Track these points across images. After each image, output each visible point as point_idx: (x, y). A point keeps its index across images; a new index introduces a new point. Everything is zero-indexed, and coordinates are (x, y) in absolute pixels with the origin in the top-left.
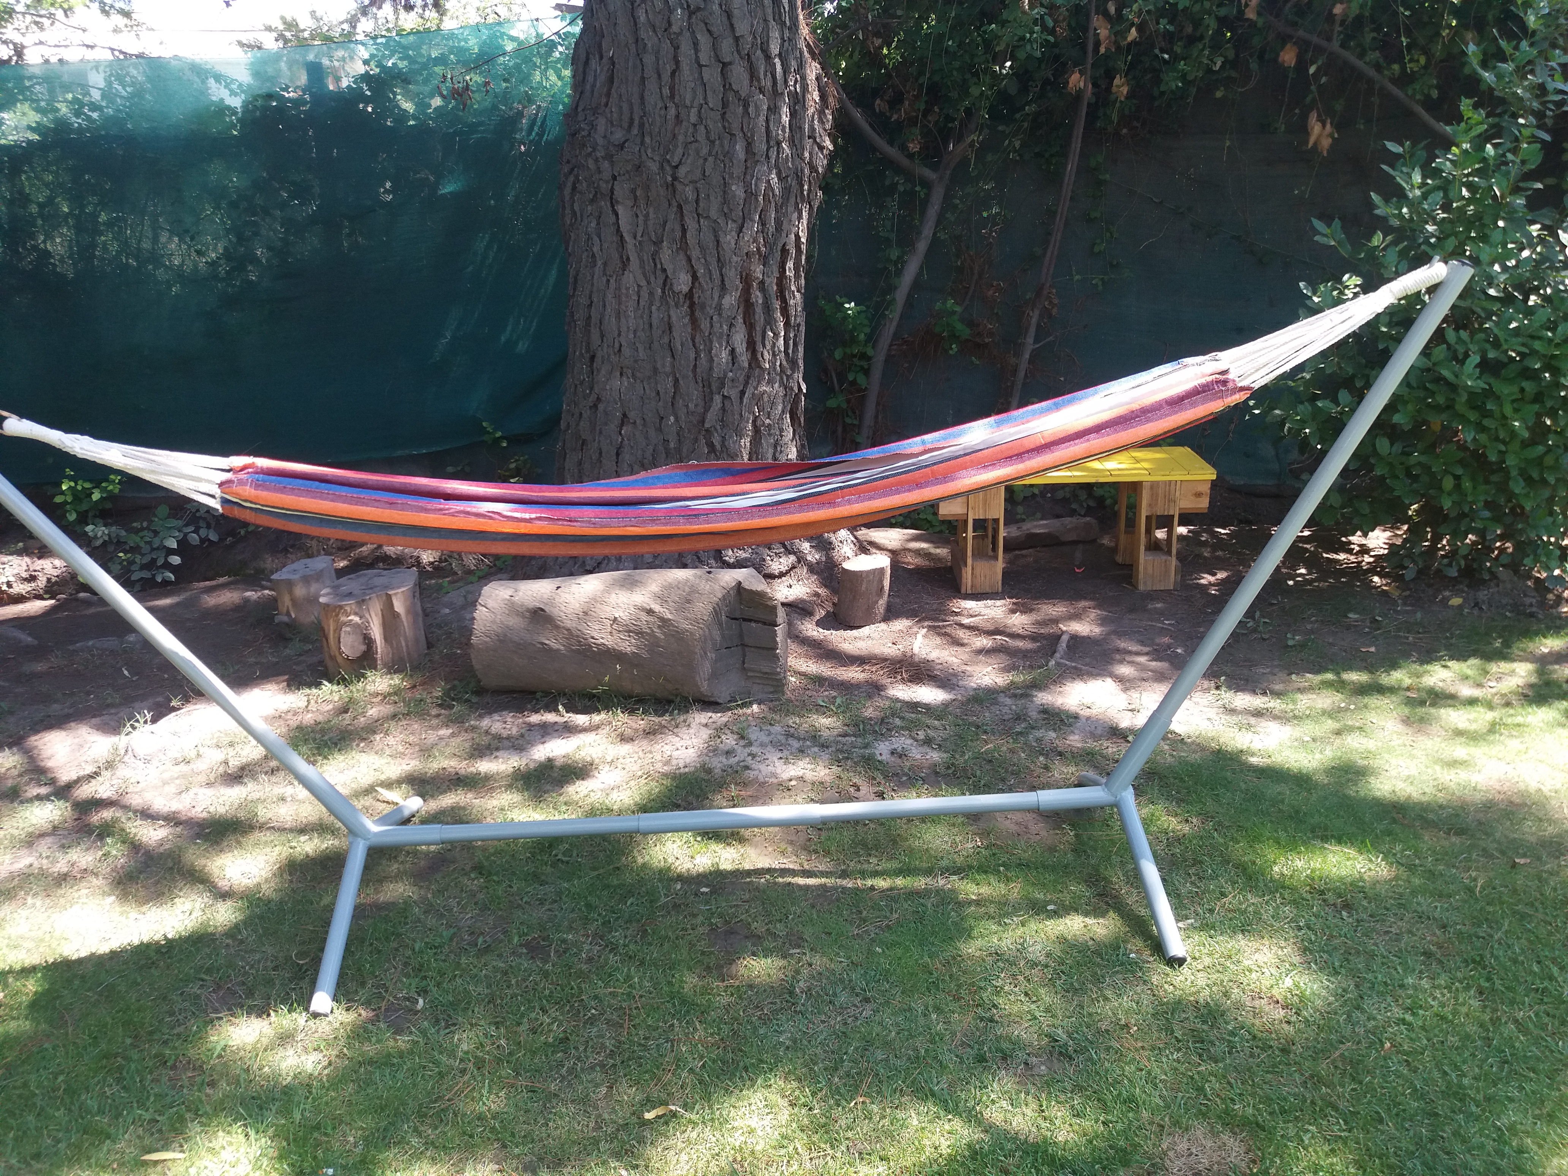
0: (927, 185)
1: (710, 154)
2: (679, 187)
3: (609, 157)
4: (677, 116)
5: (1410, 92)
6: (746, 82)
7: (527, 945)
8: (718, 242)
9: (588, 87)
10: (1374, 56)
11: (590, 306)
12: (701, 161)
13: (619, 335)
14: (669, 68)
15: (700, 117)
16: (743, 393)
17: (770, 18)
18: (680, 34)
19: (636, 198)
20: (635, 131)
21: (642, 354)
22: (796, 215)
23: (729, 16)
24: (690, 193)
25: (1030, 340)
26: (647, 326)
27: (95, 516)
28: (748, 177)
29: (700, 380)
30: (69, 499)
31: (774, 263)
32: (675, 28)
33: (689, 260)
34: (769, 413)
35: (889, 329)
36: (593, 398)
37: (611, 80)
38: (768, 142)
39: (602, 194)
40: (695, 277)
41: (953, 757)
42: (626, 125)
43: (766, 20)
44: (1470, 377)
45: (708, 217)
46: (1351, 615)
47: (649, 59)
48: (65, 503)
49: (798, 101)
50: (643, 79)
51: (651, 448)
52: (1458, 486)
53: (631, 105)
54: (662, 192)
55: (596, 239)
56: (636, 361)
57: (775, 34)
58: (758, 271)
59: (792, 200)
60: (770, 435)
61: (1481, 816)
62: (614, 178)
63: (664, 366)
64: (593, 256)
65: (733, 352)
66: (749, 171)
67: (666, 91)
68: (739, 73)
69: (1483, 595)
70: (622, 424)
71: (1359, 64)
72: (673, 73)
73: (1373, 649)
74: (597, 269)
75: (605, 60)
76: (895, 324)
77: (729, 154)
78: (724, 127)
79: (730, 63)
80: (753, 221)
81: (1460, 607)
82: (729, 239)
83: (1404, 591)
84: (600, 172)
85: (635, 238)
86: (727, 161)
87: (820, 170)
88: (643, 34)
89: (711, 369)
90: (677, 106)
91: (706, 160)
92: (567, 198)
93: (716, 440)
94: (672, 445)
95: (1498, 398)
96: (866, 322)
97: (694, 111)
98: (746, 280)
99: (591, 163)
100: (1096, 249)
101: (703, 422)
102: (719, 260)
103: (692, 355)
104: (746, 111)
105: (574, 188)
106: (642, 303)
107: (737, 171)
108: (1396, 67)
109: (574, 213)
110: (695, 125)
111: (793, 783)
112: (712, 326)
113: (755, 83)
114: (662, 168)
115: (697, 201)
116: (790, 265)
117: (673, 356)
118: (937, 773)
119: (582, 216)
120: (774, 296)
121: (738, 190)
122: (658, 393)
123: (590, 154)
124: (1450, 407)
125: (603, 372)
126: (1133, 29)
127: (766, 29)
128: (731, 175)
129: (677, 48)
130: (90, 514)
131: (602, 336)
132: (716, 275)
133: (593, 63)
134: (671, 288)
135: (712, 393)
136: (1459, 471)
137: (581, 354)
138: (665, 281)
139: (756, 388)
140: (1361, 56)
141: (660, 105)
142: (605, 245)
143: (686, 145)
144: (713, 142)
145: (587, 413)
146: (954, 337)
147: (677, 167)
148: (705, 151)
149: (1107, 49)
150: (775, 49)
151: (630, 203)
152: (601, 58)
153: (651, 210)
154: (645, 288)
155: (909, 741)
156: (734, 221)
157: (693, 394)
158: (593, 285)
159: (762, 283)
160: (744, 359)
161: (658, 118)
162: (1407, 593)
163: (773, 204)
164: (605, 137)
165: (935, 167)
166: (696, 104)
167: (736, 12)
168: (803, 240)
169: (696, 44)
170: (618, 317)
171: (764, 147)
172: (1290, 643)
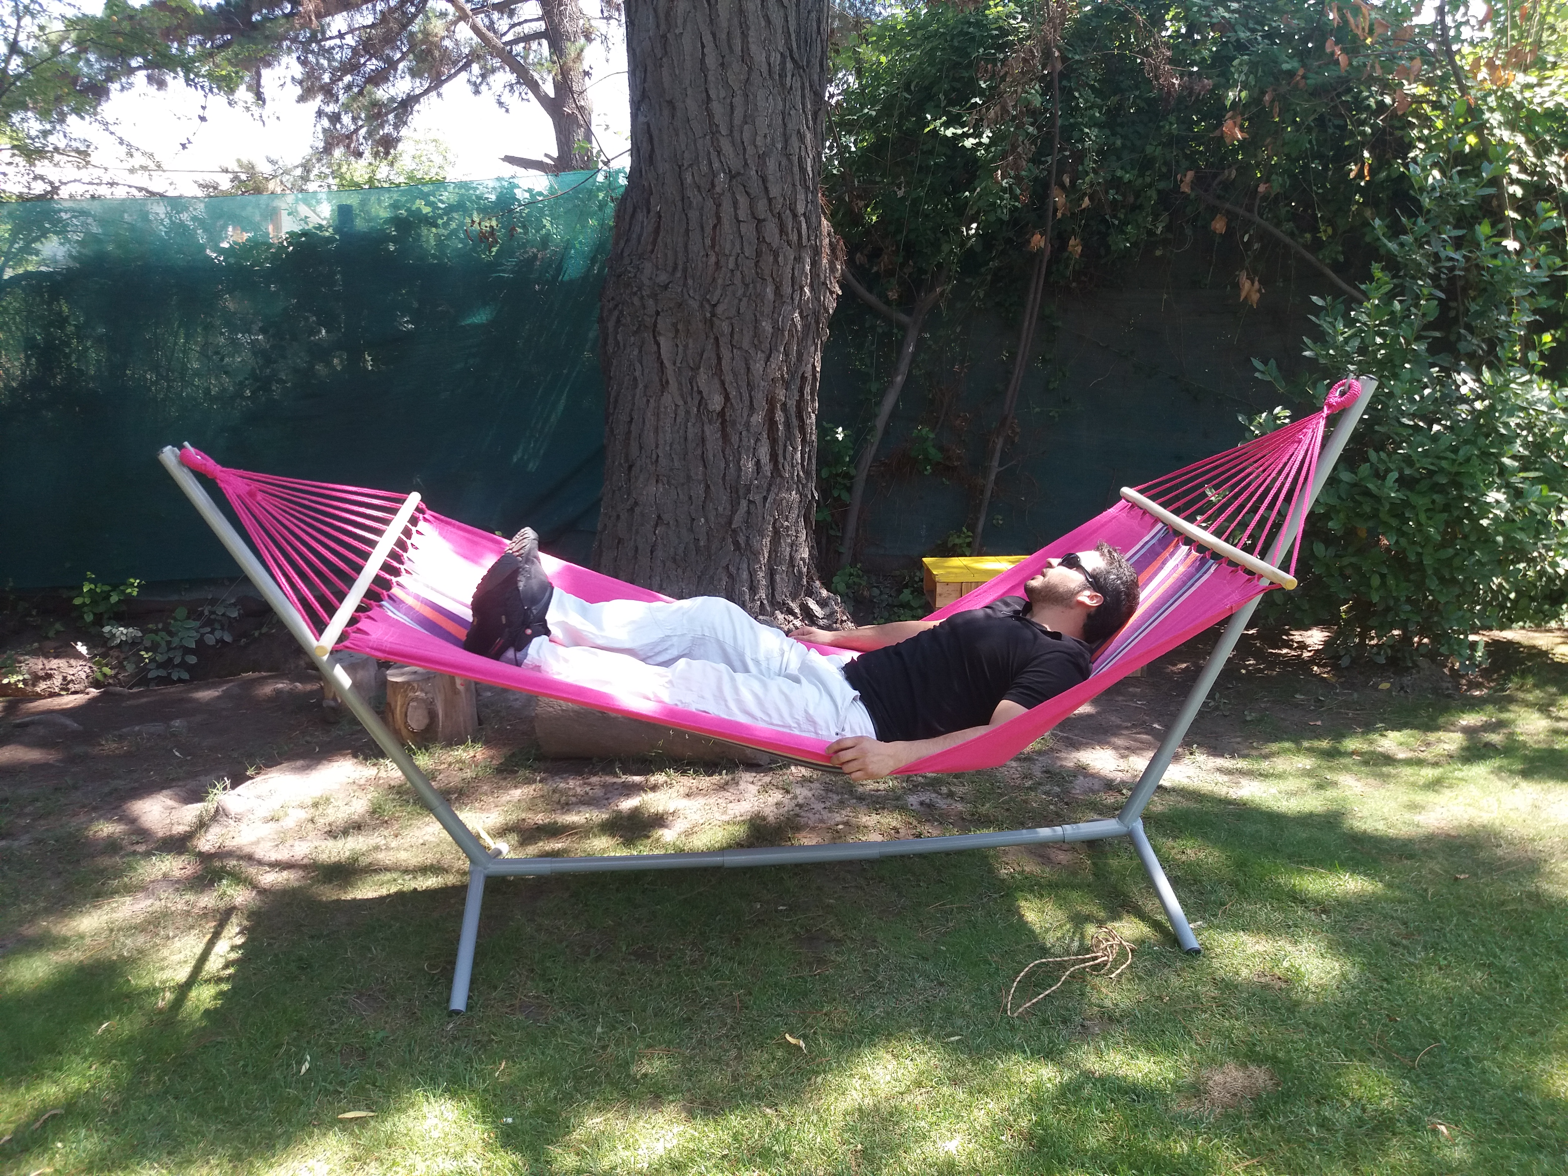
0: (903, 328)
1: (744, 295)
2: (717, 322)
3: (654, 296)
4: (717, 263)
5: (1321, 257)
6: (777, 236)
7: (634, 953)
8: (748, 369)
9: (634, 236)
10: (1289, 226)
11: (631, 422)
12: (737, 301)
13: (657, 447)
14: (712, 222)
15: (736, 264)
16: (765, 499)
17: (798, 183)
18: (723, 194)
19: (677, 331)
20: (679, 274)
21: (676, 464)
22: (813, 348)
23: (764, 180)
24: (725, 327)
25: (995, 463)
26: (682, 440)
27: (110, 618)
28: (776, 315)
29: (728, 487)
30: (88, 601)
31: (795, 387)
32: (718, 189)
33: (723, 383)
34: (787, 517)
35: (870, 453)
36: (631, 501)
37: (657, 231)
38: (793, 286)
39: (646, 327)
40: (727, 398)
41: (976, 807)
42: (670, 269)
43: (794, 185)
44: (1391, 489)
45: (740, 348)
46: (1297, 696)
47: (693, 215)
48: (84, 604)
49: (816, 252)
50: (687, 231)
51: (682, 546)
52: (1384, 583)
53: (676, 253)
54: (701, 325)
55: (638, 366)
56: (671, 470)
57: (801, 196)
58: (781, 394)
59: (811, 336)
60: (788, 535)
61: (1425, 845)
62: (658, 313)
63: (697, 474)
64: (635, 379)
65: (758, 463)
66: (777, 310)
67: (708, 242)
68: (771, 229)
69: (1407, 680)
70: (656, 526)
71: (1277, 232)
72: (715, 227)
73: (1319, 723)
74: (638, 391)
75: (652, 214)
76: (874, 448)
77: (761, 296)
78: (757, 273)
79: (764, 220)
80: (779, 352)
81: (1389, 690)
82: (758, 367)
83: (1340, 677)
84: (644, 308)
85: (674, 364)
86: (759, 301)
87: (831, 311)
88: (689, 193)
89: (739, 476)
90: (717, 255)
91: (740, 300)
92: (611, 330)
93: (742, 540)
94: (702, 543)
95: (1414, 507)
96: (851, 445)
97: (732, 260)
98: (771, 402)
99: (636, 301)
100: (1051, 387)
101: (730, 523)
102: (748, 384)
103: (723, 465)
104: (776, 260)
105: (618, 321)
106: (678, 420)
107: (767, 310)
108: (1308, 236)
109: (617, 343)
110: (732, 271)
111: (840, 827)
112: (741, 440)
113: (784, 237)
114: (702, 306)
115: (732, 334)
116: (808, 389)
117: (705, 467)
118: (963, 819)
119: (624, 345)
120: (794, 416)
121: (767, 326)
122: (690, 498)
123: (635, 294)
124: (1375, 515)
125: (641, 479)
126: (1086, 199)
127: (794, 192)
128: (762, 314)
129: (719, 205)
130: (106, 616)
131: (641, 448)
132: (746, 396)
133: (640, 216)
134: (706, 408)
135: (739, 497)
136: (1385, 571)
137: (620, 464)
138: (700, 402)
139: (777, 495)
140: (1278, 225)
141: (702, 254)
142: (646, 371)
143: (725, 287)
144: (747, 286)
145: (624, 516)
146: (927, 460)
147: (715, 306)
148: (740, 292)
149: (1063, 214)
150: (800, 209)
151: (671, 335)
152: (649, 212)
153: (691, 341)
154: (682, 407)
155: (934, 795)
156: (763, 351)
157: (723, 498)
158: (634, 404)
159: (784, 405)
160: (767, 469)
161: (700, 264)
162: (1343, 680)
163: (796, 339)
164: (650, 279)
165: (909, 312)
166: (734, 253)
167: (770, 178)
168: (818, 369)
169: (735, 204)
170: (656, 431)
171: (790, 291)
172: (1248, 718)
